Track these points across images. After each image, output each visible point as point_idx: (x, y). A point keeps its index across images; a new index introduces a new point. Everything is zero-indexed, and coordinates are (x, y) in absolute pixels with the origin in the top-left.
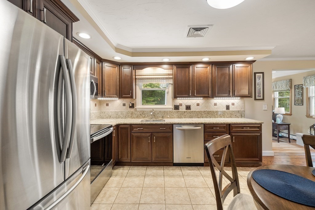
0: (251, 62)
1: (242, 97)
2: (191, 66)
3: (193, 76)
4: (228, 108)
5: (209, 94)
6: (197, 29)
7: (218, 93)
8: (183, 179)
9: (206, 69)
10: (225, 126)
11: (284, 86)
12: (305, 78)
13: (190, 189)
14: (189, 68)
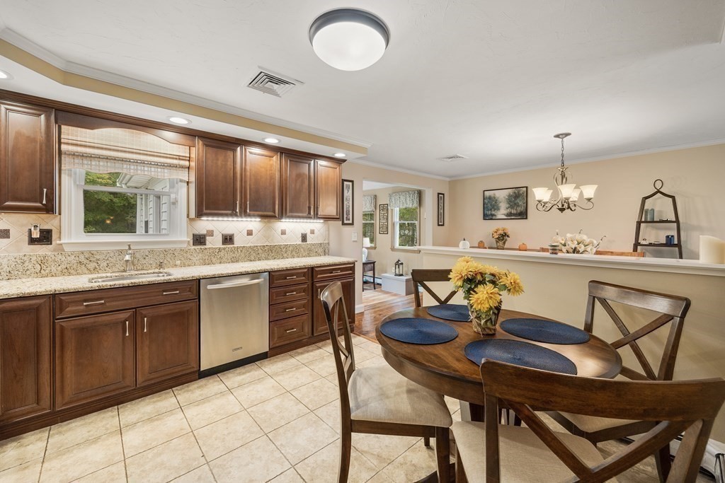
0: (340, 161)
1: (327, 218)
2: (239, 149)
3: (243, 170)
4: (304, 238)
5: (274, 212)
6: (272, 79)
7: (291, 211)
8: (231, 397)
9: (270, 160)
10: (305, 273)
11: (368, 205)
12: (390, 196)
13: (254, 409)
14: (234, 151)
